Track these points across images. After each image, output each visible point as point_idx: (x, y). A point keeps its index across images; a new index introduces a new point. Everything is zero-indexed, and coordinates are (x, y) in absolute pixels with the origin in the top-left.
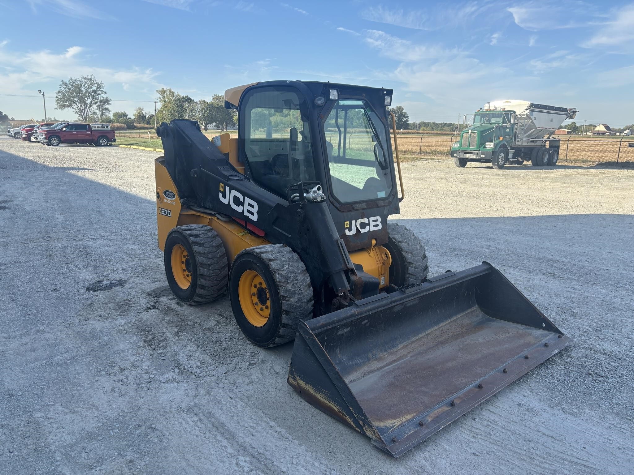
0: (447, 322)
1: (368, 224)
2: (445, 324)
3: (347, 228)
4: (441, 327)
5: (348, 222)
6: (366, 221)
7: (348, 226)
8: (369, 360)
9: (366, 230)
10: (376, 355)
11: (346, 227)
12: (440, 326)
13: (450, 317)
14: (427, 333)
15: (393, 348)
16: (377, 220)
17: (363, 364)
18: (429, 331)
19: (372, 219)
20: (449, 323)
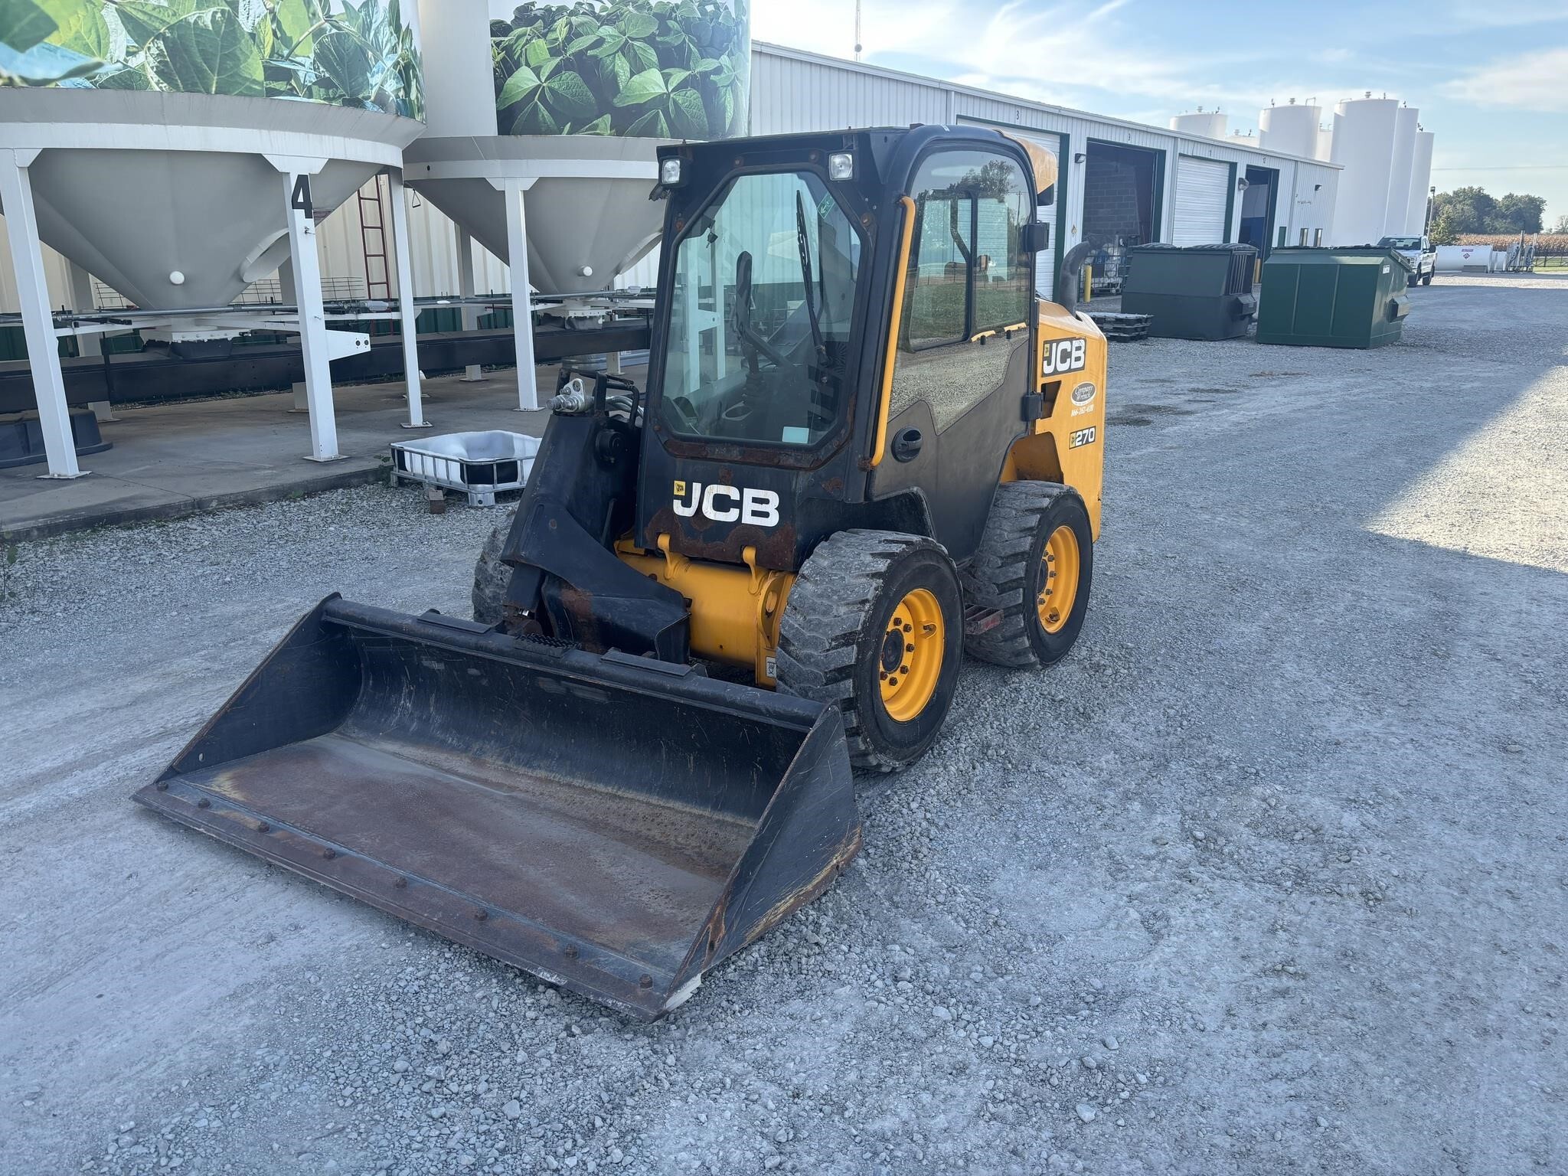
0: (697, 811)
1: (739, 504)
2: (688, 809)
3: (678, 497)
4: (669, 808)
5: (683, 484)
6: (733, 493)
7: (683, 493)
8: (466, 750)
9: (732, 516)
10: (484, 753)
11: (676, 493)
12: (670, 805)
13: (718, 805)
14: (620, 793)
15: (525, 765)
16: (766, 501)
17: (452, 749)
18: (630, 795)
19: (750, 493)
20: (701, 816)
